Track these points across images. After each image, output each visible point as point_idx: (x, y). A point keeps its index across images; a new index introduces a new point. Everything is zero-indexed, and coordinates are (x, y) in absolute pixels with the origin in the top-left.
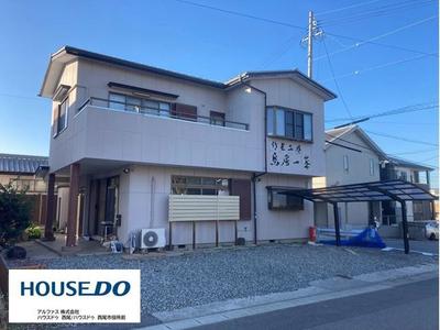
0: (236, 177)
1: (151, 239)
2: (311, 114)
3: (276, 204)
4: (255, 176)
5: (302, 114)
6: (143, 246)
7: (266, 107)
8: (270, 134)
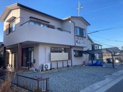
0: (66, 47)
1: (46, 67)
2: (85, 29)
3: (76, 55)
4: (71, 47)
5: (83, 29)
6: (44, 69)
7: (75, 27)
8: (76, 35)
